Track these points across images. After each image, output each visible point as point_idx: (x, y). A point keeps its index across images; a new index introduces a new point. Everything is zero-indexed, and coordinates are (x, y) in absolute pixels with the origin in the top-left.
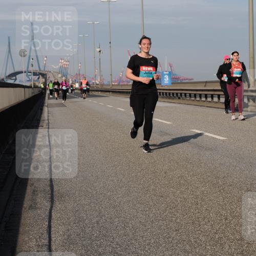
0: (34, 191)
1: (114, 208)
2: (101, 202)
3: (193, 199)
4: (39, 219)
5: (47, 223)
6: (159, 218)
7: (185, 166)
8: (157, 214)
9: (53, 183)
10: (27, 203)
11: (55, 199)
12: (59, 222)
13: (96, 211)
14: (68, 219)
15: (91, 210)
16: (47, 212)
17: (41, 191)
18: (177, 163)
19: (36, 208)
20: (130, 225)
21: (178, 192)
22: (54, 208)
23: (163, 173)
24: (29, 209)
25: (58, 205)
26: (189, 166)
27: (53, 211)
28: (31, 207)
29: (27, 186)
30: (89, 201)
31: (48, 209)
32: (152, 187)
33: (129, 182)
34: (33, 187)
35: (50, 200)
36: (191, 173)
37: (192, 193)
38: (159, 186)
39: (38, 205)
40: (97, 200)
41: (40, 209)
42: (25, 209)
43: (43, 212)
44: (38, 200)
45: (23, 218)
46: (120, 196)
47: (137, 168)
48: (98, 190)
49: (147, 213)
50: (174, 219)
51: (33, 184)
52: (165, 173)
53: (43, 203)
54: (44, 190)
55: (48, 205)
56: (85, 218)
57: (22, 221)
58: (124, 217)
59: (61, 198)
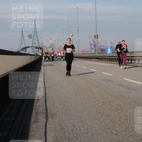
0: (37, 112)
1: (81, 122)
2: (74, 118)
3: (125, 117)
4: (40, 128)
5: (44, 130)
6: (106, 128)
7: (120, 99)
8: (105, 125)
9: (47, 108)
10: (33, 119)
11: (49, 117)
12: (51, 130)
13: (71, 123)
14: (56, 128)
15: (68, 123)
16: (44, 124)
17: (41, 113)
18: (116, 97)
19: (38, 122)
20: (90, 132)
21: (117, 113)
22: (48, 122)
23: (108, 102)
24: (34, 123)
25: (50, 120)
26: (122, 99)
27: (47, 123)
28: (35, 121)
29: (33, 110)
30: (67, 118)
31: (45, 122)
32: (102, 110)
33: (89, 108)
34: (36, 111)
35: (46, 117)
36: (124, 103)
37: (124, 114)
38: (106, 110)
39: (39, 121)
40: (72, 118)
41: (40, 122)
42: (32, 122)
43: (42, 124)
44: (39, 118)
45: (31, 127)
46: (84, 115)
47: (94, 100)
48: (72, 112)
49: (100, 125)
50: (114, 128)
51: (36, 109)
52: (109, 103)
53: (42, 119)
54: (43, 112)
55: (45, 120)
56: (65, 127)
57: (31, 129)
58: (87, 127)
59: (52, 116)
